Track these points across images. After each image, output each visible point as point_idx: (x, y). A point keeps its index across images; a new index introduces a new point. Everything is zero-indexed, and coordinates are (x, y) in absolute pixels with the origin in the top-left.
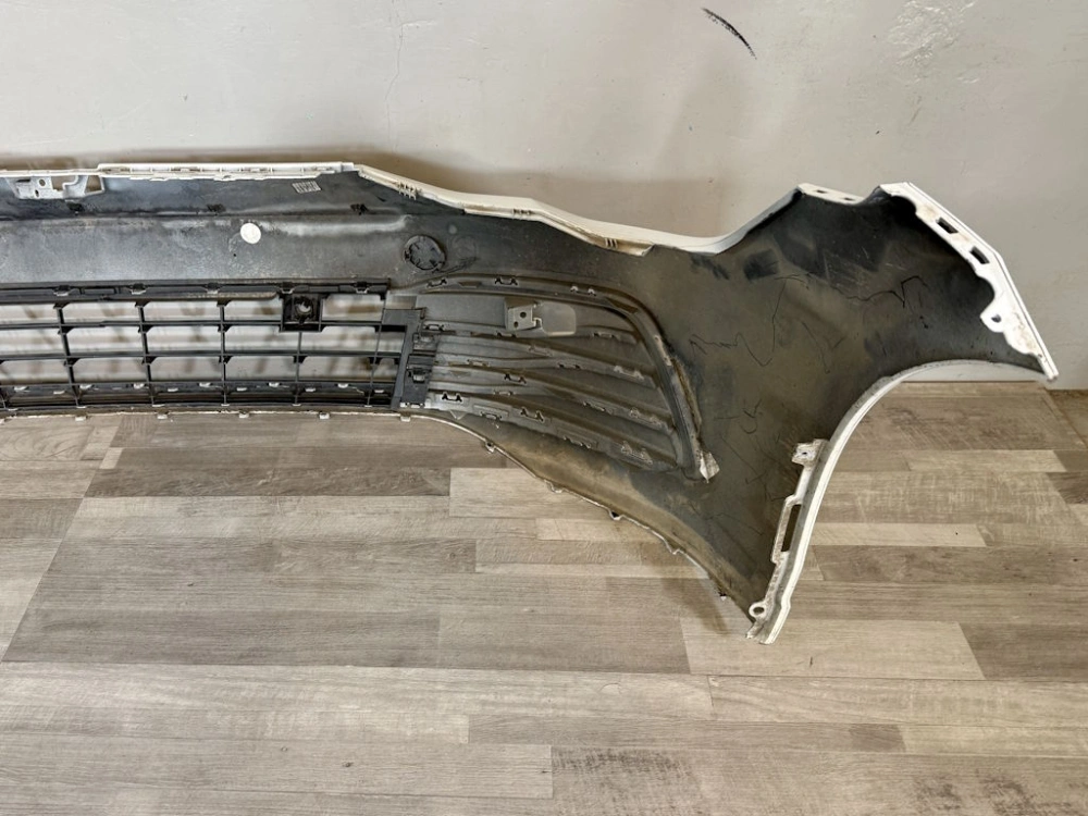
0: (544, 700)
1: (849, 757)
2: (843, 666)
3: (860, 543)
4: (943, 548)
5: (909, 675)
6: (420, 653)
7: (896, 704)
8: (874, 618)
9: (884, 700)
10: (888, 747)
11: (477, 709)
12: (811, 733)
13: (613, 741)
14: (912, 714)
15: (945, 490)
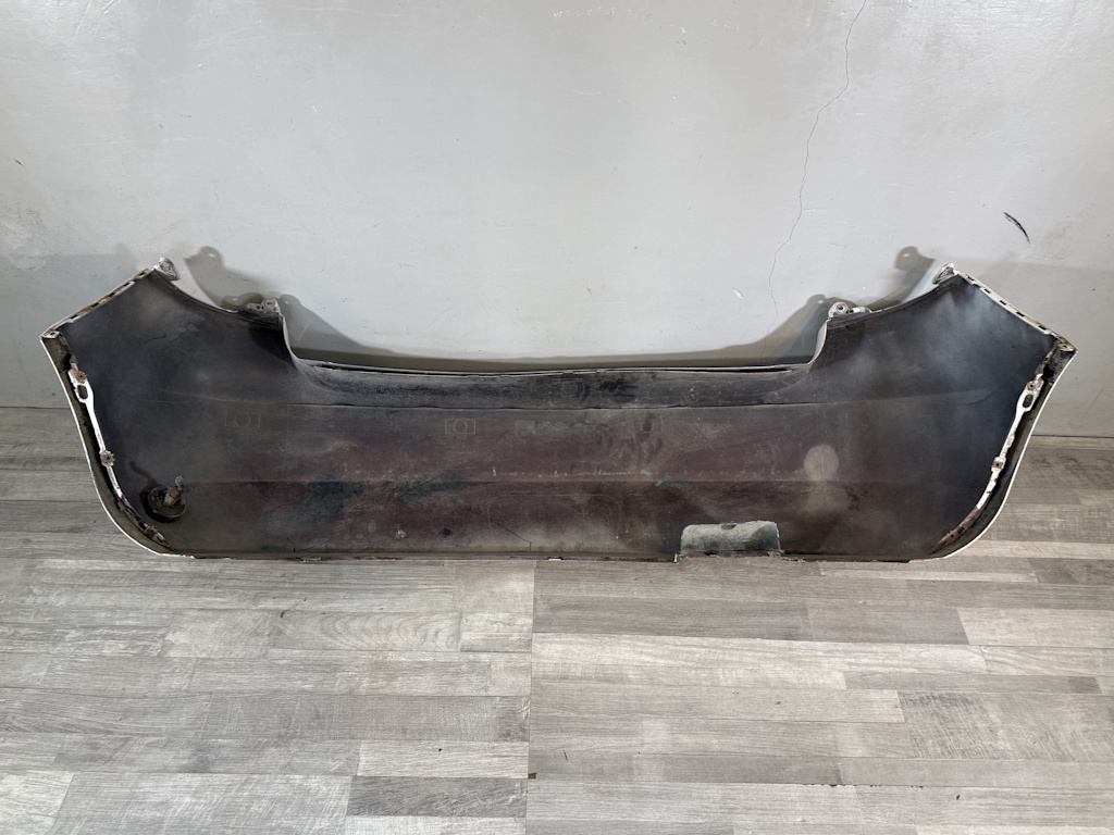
0: (887, 662)
1: (1069, 697)
2: (1058, 640)
3: (1057, 557)
4: (1107, 561)
5: (1096, 646)
6: (801, 631)
7: (1091, 664)
8: (1072, 608)
9: (1085, 662)
10: (1091, 691)
11: (847, 668)
12: (1047, 681)
13: (933, 688)
14: (1102, 671)
15: (1103, 519)
